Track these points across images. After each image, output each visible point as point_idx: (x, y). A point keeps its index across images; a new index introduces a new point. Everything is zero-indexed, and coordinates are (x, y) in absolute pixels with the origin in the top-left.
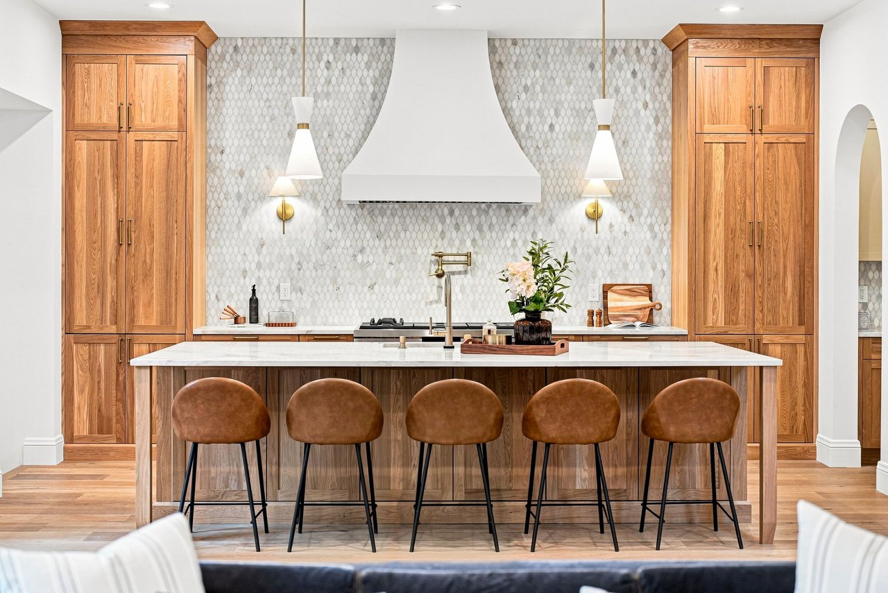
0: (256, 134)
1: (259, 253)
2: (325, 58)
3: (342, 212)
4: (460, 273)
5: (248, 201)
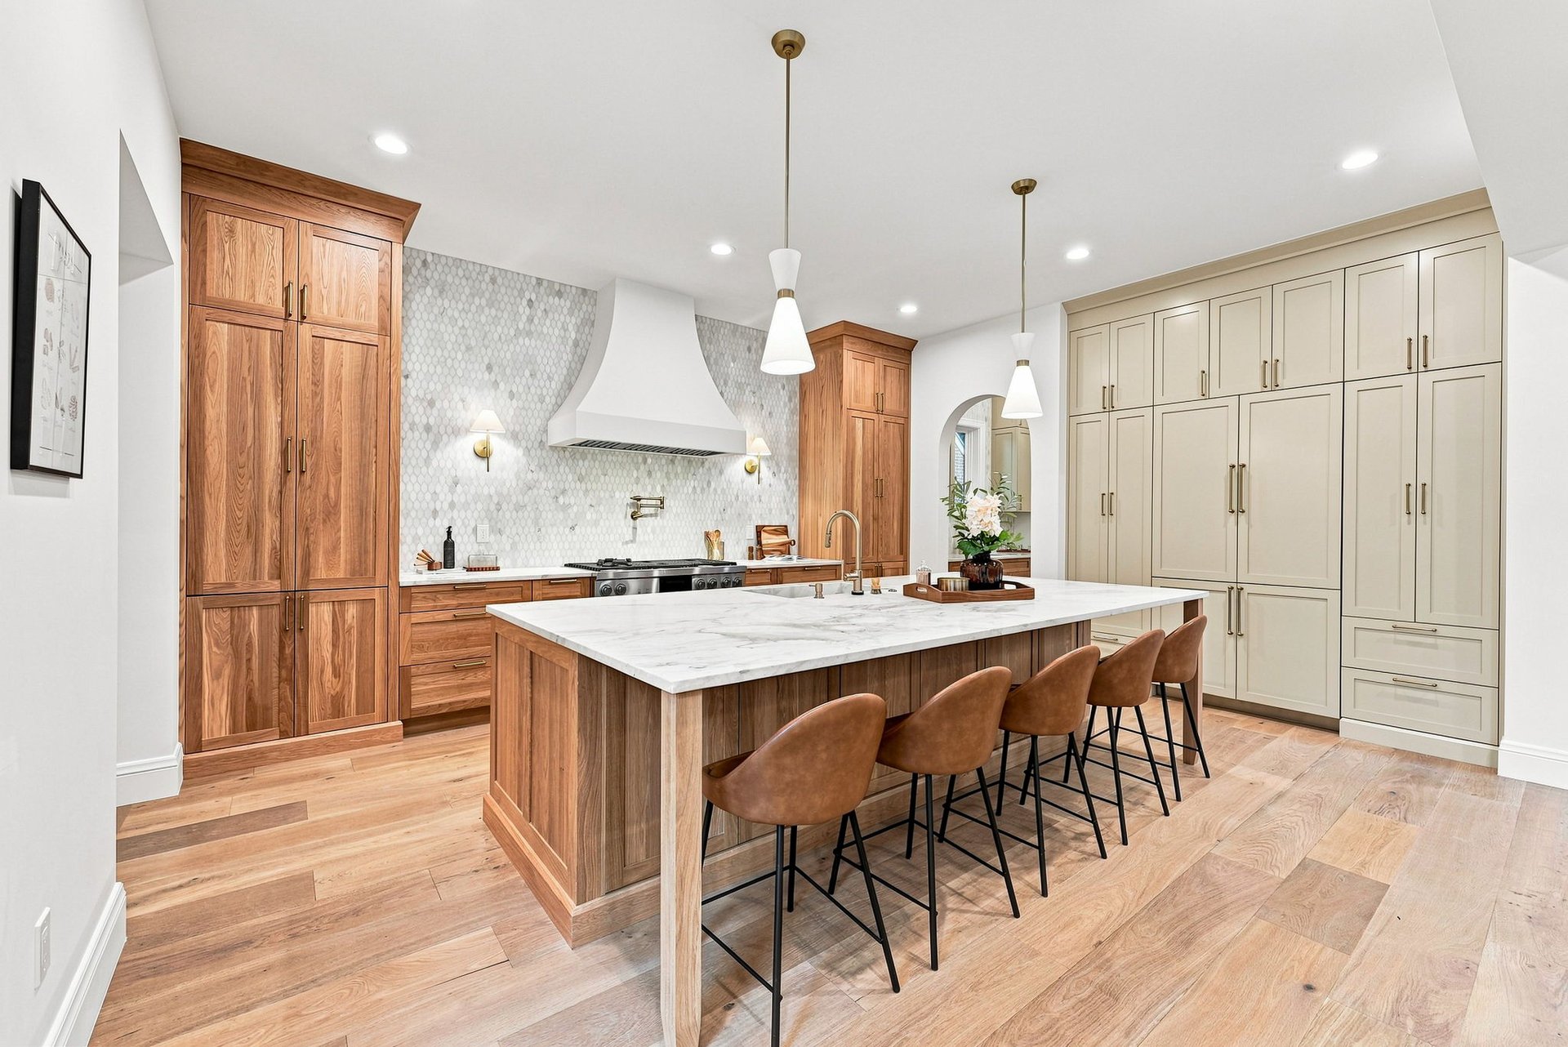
0: (449, 362)
1: (452, 491)
2: (527, 296)
3: (544, 452)
4: (651, 515)
5: (439, 434)
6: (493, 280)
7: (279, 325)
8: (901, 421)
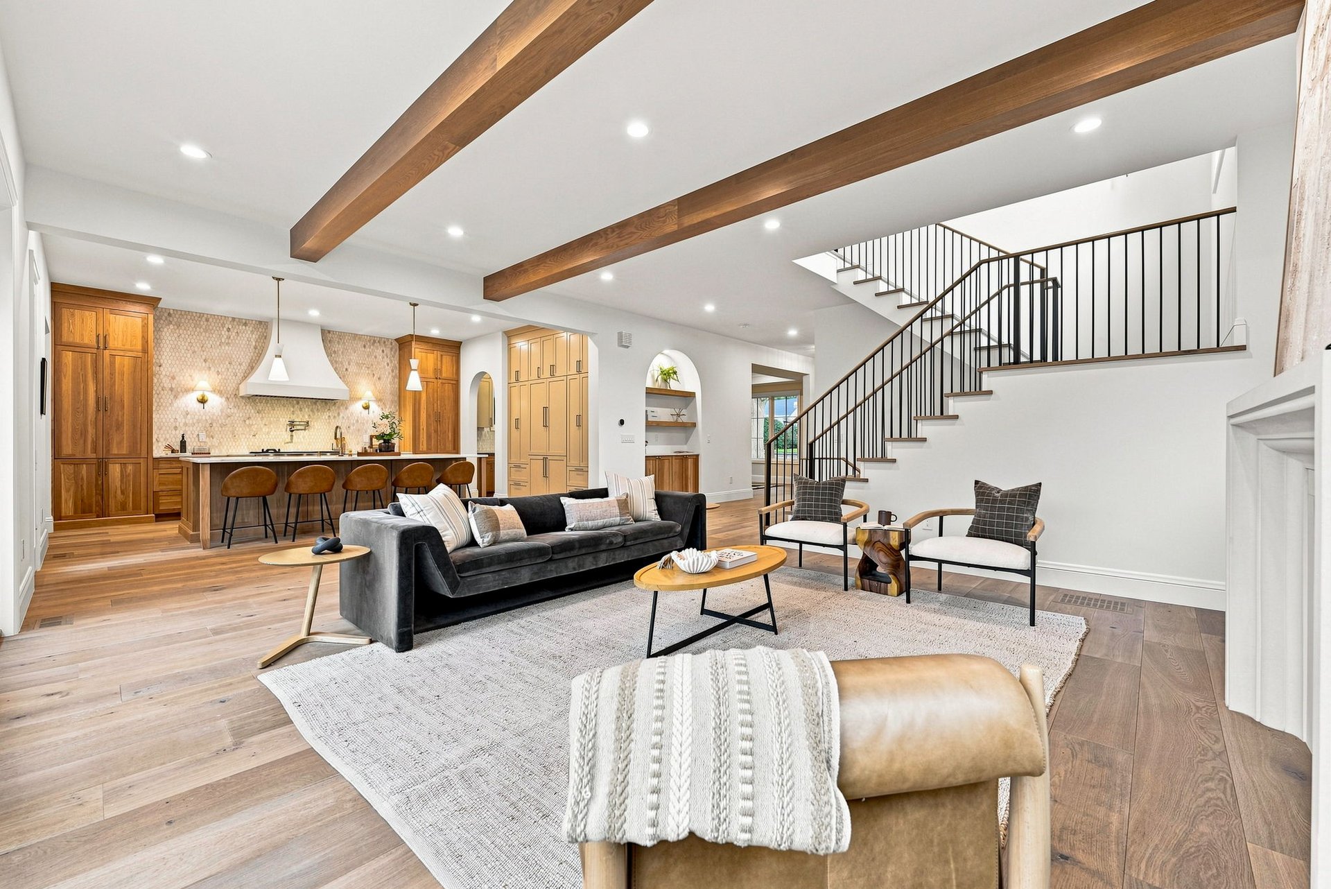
0: (183, 359)
1: (185, 418)
2: (227, 326)
3: (237, 400)
4: (302, 430)
5: (177, 392)
6: (207, 320)
7: (95, 351)
8: (454, 382)
